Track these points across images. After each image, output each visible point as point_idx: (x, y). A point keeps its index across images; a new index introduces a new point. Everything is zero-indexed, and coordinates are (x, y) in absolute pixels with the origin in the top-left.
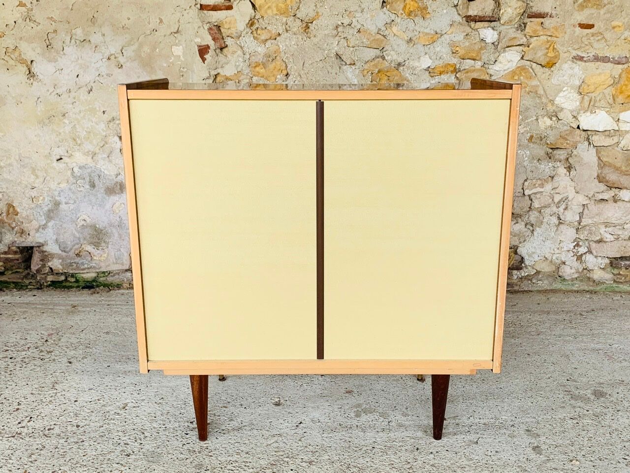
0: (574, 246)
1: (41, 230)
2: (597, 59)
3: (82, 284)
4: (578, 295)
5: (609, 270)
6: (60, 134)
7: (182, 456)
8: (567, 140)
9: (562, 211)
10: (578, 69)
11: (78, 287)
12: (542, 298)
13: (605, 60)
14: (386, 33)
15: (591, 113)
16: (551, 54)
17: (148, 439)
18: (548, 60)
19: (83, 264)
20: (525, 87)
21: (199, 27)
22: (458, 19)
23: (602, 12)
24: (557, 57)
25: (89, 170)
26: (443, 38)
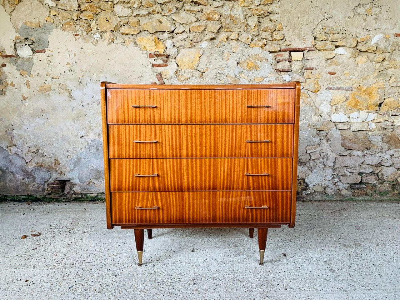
0: (332, 178)
1: (71, 172)
2: (338, 88)
3: (90, 199)
4: (336, 203)
5: (350, 189)
6: (83, 124)
7: (145, 276)
8: (326, 126)
9: (325, 161)
10: (329, 93)
11: (87, 200)
12: (318, 204)
13: (342, 89)
14: (239, 77)
15: (337, 113)
16: (317, 87)
17: (126, 268)
18: (315, 89)
19: (91, 189)
20: (305, 102)
21: (152, 74)
22: (273, 70)
23: (339, 67)
24: (320, 88)
25: (96, 142)
26: (266, 79)
